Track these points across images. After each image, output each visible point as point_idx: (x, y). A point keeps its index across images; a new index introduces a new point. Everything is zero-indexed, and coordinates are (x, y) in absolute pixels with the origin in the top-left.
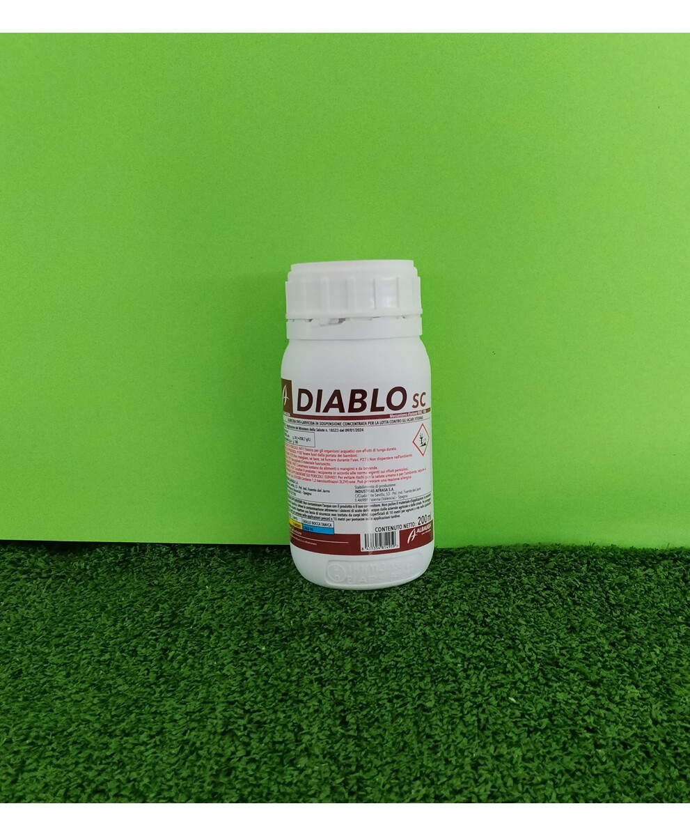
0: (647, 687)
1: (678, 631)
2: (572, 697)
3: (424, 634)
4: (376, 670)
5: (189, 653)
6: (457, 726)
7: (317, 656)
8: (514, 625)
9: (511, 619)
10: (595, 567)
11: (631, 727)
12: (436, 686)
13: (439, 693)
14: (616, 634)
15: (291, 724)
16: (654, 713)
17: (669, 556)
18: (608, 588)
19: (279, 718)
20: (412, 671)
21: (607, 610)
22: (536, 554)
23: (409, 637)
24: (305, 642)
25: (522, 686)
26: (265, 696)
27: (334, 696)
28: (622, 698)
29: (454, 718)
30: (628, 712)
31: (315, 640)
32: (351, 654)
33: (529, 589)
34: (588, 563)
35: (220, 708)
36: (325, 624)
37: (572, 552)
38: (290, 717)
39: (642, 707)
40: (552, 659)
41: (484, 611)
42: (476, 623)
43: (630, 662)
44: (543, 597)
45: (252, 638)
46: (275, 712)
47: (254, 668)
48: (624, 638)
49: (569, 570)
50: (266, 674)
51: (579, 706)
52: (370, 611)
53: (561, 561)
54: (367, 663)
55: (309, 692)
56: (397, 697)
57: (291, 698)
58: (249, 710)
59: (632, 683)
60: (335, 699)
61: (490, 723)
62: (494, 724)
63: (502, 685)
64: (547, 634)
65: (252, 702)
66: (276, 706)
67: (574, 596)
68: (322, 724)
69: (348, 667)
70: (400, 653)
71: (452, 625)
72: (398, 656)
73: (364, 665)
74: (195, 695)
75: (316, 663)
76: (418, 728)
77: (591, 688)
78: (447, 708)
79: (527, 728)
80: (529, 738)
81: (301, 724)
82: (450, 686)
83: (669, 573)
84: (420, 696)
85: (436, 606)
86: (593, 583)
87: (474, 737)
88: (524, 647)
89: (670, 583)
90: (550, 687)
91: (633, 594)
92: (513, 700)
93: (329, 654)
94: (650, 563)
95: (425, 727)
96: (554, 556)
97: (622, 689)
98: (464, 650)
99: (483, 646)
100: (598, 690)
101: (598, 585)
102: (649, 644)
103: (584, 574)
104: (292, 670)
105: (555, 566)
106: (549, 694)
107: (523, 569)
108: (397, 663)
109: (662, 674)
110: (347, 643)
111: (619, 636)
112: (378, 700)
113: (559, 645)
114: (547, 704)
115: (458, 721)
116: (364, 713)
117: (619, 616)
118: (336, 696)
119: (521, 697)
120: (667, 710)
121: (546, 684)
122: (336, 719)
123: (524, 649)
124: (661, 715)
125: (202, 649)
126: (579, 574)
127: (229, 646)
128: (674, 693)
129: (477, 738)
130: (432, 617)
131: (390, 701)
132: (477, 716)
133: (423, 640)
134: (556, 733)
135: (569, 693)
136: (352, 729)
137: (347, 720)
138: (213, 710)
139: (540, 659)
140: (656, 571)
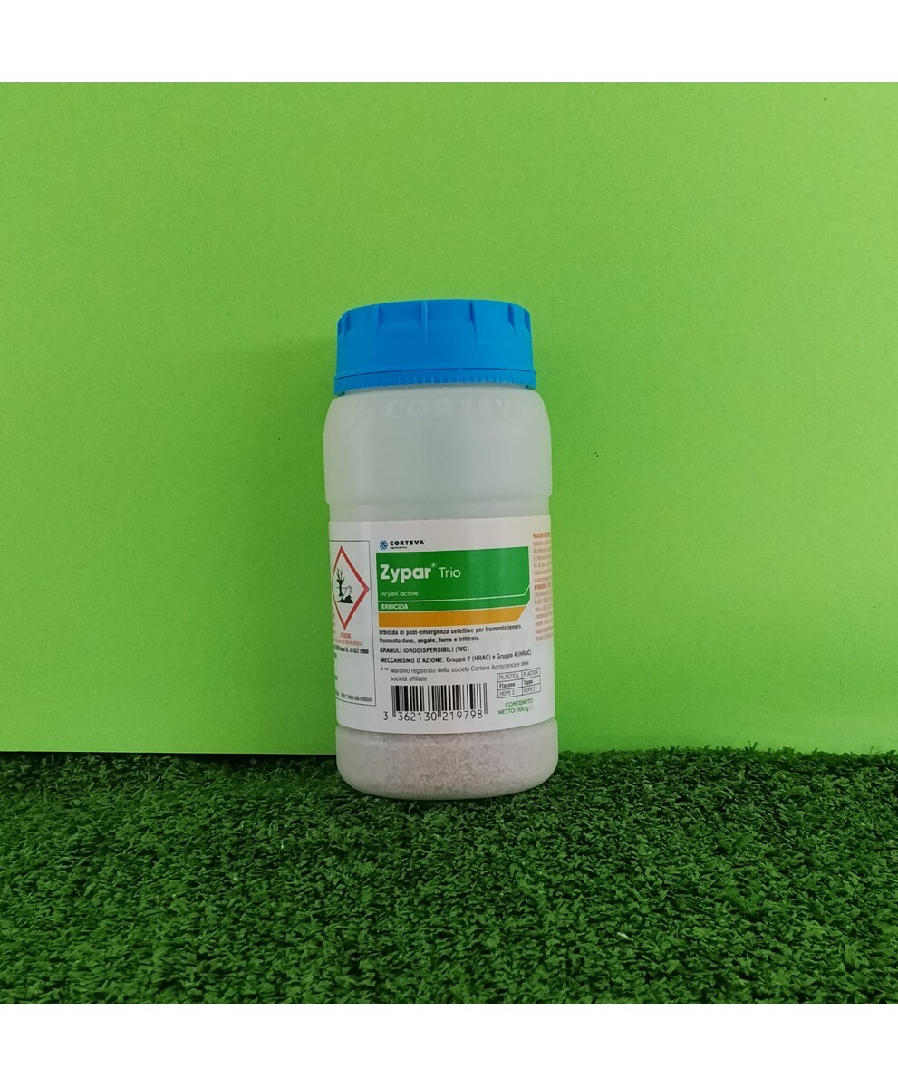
0: (838, 924)
1: (888, 858)
2: (718, 934)
3: (489, 855)
4: (410, 903)
5: (118, 886)
6: (533, 971)
7: (320, 886)
8: (629, 843)
9: (625, 836)
10: (757, 773)
11: (811, 974)
12: (504, 920)
13: (506, 928)
14: (789, 858)
15: (272, 973)
16: (847, 955)
17: (872, 760)
18: (777, 802)
19: (253, 965)
20: (467, 902)
21: (775, 829)
22: (667, 758)
23: (464, 858)
24: (300, 868)
25: (640, 918)
26: (233, 938)
27: (341, 936)
28: (798, 937)
29: (529, 960)
30: (806, 954)
31: (317, 866)
32: (371, 883)
33: (654, 800)
34: (747, 769)
35: (158, 953)
36: (334, 843)
37: (722, 755)
38: (270, 963)
39: (829, 947)
40: (687, 886)
41: (583, 825)
42: (569, 838)
43: (811, 893)
44: (675, 810)
45: (219, 865)
46: (247, 958)
47: (218, 902)
48: (801, 864)
49: (716, 778)
50: (237, 911)
51: (729, 945)
52: (404, 827)
53: (705, 766)
54: (397, 892)
55: (303, 932)
56: (441, 936)
57: (273, 940)
58: (205, 954)
59: (813, 919)
60: (343, 940)
61: (587, 965)
62: (593, 966)
63: (608, 918)
64: (680, 855)
65: (212, 944)
66: (248, 950)
67: (725, 811)
68: (321, 971)
69: (367, 897)
70: (448, 878)
71: (532, 843)
72: (446, 884)
73: (392, 896)
74: (123, 937)
75: (317, 896)
76: (472, 974)
77: (748, 923)
78: (519, 947)
79: (644, 973)
80: (647, 985)
81: (287, 972)
82: (525, 920)
83: (873, 785)
84: (477, 934)
85: (507, 820)
86: (754, 795)
87: (562, 985)
88: (644, 870)
89: (875, 798)
90: (683, 919)
91: (817, 809)
92: (624, 935)
93: (338, 883)
94: (843, 771)
95: (483, 973)
96: (694, 760)
97: (798, 925)
98: (549, 874)
99: (579, 868)
100: (759, 924)
101: (762, 797)
102: (841, 872)
103: (740, 782)
104: (278, 906)
105: (695, 772)
106: (681, 928)
107: (646, 775)
108: (445, 891)
109: (860, 908)
110: (367, 868)
111: (794, 861)
112: (413, 940)
113: (698, 868)
114: (677, 942)
115: (536, 964)
116: (389, 957)
117: (793, 837)
118: (346, 936)
119: (638, 933)
120: (869, 951)
121: (677, 917)
122: (342, 965)
123: (643, 872)
124: (859, 957)
125: (140, 880)
126: (733, 782)
127: (181, 875)
128: (880, 932)
129: (565, 985)
130: (502, 833)
131: (430, 941)
132: (567, 957)
133: (485, 862)
134: (692, 979)
135: (715, 928)
136: (367, 978)
137: (360, 968)
138: (149, 955)
139: (668, 885)
140: (852, 781)
